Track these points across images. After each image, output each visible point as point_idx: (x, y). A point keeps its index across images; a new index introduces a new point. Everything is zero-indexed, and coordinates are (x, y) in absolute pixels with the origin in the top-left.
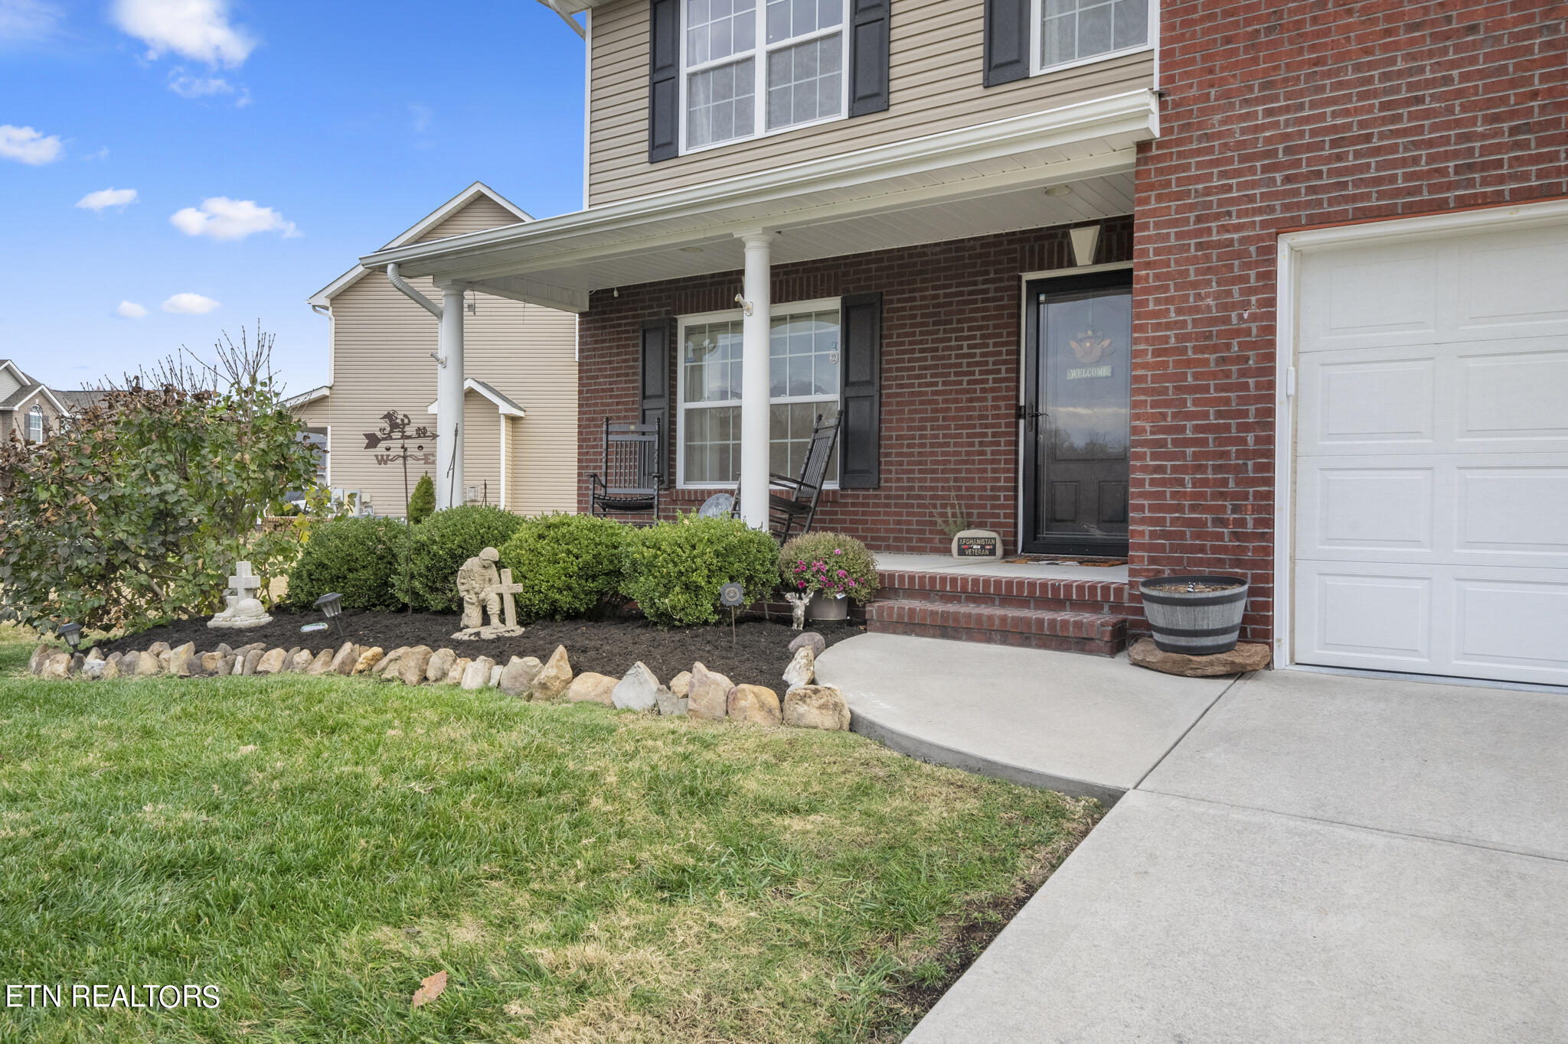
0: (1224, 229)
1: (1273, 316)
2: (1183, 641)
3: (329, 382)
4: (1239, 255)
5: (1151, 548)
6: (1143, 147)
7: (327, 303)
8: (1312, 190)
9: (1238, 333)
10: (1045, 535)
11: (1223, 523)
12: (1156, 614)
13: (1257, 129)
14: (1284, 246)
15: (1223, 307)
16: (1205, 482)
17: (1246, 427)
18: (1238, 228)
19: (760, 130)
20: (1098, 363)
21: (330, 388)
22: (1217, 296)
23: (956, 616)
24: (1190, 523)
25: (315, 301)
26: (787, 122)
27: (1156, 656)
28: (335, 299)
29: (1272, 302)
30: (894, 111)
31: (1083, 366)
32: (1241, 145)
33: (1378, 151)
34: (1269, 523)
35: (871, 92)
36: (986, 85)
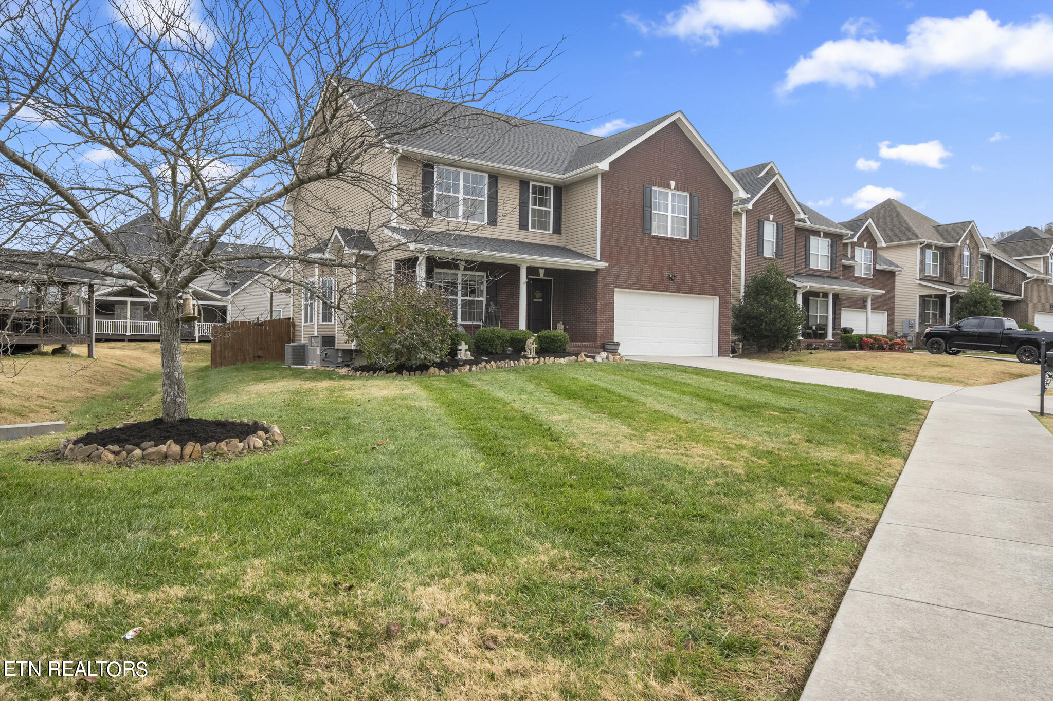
5: (600, 337)
9: (610, 303)
11: (609, 333)
14: (615, 290)
16: (606, 326)
17: (611, 318)
19: (460, 219)
20: (540, 298)
24: (605, 333)
26: (469, 219)
30: (497, 228)
31: (537, 299)
34: (613, 333)
35: (493, 222)
36: (520, 228)
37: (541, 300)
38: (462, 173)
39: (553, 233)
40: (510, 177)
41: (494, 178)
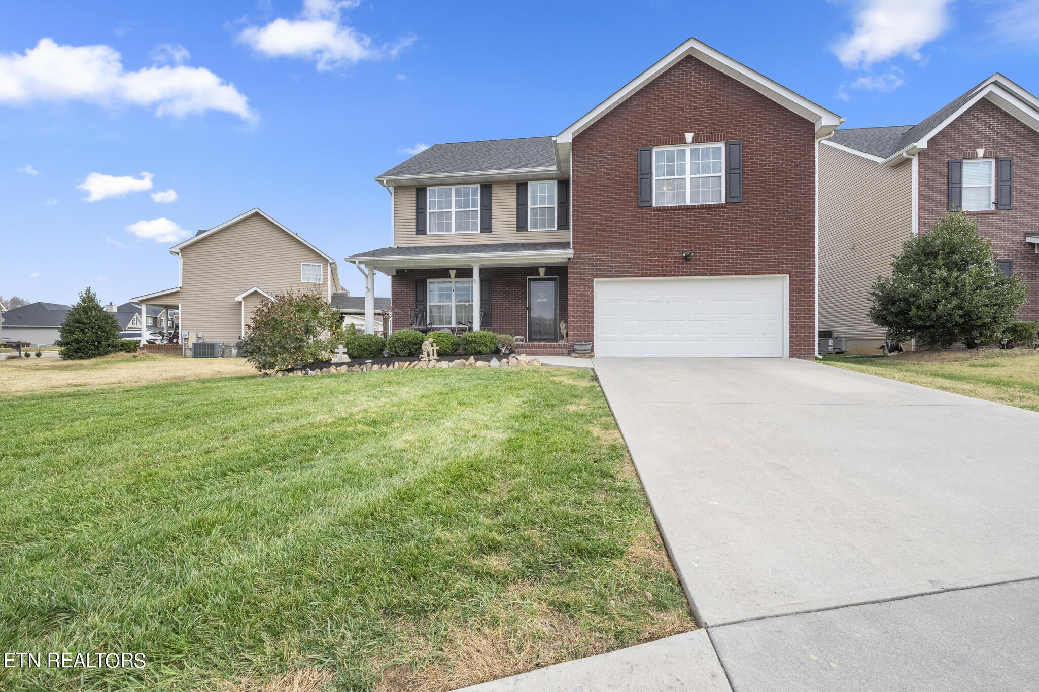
0: (585, 276)
1: (593, 293)
2: (582, 352)
3: (180, 285)
4: (587, 281)
5: (572, 336)
6: (569, 259)
7: (178, 251)
8: (600, 271)
9: (587, 296)
10: (534, 337)
11: (585, 331)
12: (577, 347)
13: (590, 259)
14: (595, 280)
15: (585, 291)
16: (582, 323)
17: (589, 313)
18: (587, 276)
19: (453, 231)
20: (545, 298)
21: (180, 288)
22: (584, 289)
23: (536, 351)
24: (579, 331)
25: (173, 250)
26: (462, 230)
27: (577, 355)
28: (182, 250)
29: (593, 291)
30: (493, 233)
31: (541, 298)
32: (587, 261)
33: (610, 266)
34: (593, 331)
35: (487, 227)
36: (517, 231)
37: (546, 300)
38: (453, 188)
39: (558, 229)
40: (504, 182)
41: (487, 187)
